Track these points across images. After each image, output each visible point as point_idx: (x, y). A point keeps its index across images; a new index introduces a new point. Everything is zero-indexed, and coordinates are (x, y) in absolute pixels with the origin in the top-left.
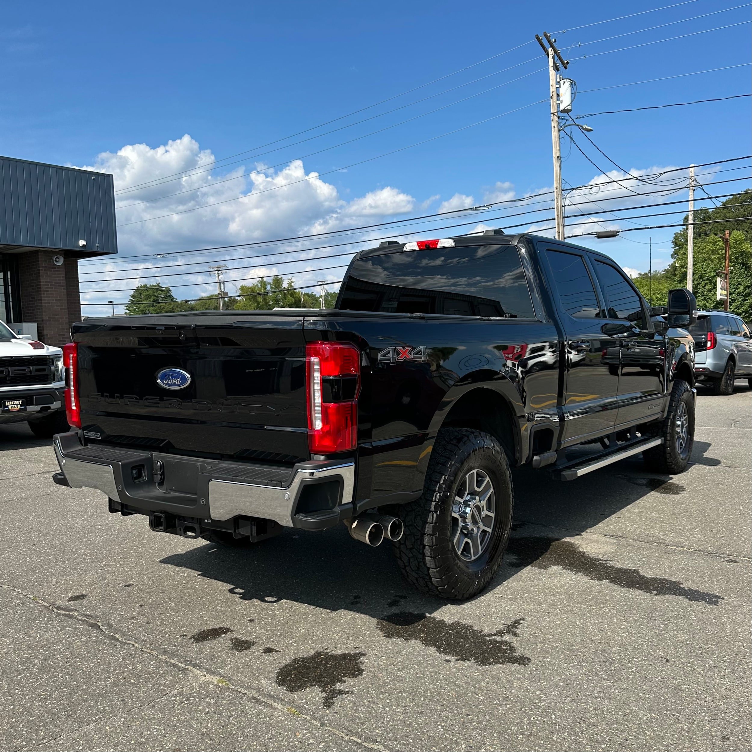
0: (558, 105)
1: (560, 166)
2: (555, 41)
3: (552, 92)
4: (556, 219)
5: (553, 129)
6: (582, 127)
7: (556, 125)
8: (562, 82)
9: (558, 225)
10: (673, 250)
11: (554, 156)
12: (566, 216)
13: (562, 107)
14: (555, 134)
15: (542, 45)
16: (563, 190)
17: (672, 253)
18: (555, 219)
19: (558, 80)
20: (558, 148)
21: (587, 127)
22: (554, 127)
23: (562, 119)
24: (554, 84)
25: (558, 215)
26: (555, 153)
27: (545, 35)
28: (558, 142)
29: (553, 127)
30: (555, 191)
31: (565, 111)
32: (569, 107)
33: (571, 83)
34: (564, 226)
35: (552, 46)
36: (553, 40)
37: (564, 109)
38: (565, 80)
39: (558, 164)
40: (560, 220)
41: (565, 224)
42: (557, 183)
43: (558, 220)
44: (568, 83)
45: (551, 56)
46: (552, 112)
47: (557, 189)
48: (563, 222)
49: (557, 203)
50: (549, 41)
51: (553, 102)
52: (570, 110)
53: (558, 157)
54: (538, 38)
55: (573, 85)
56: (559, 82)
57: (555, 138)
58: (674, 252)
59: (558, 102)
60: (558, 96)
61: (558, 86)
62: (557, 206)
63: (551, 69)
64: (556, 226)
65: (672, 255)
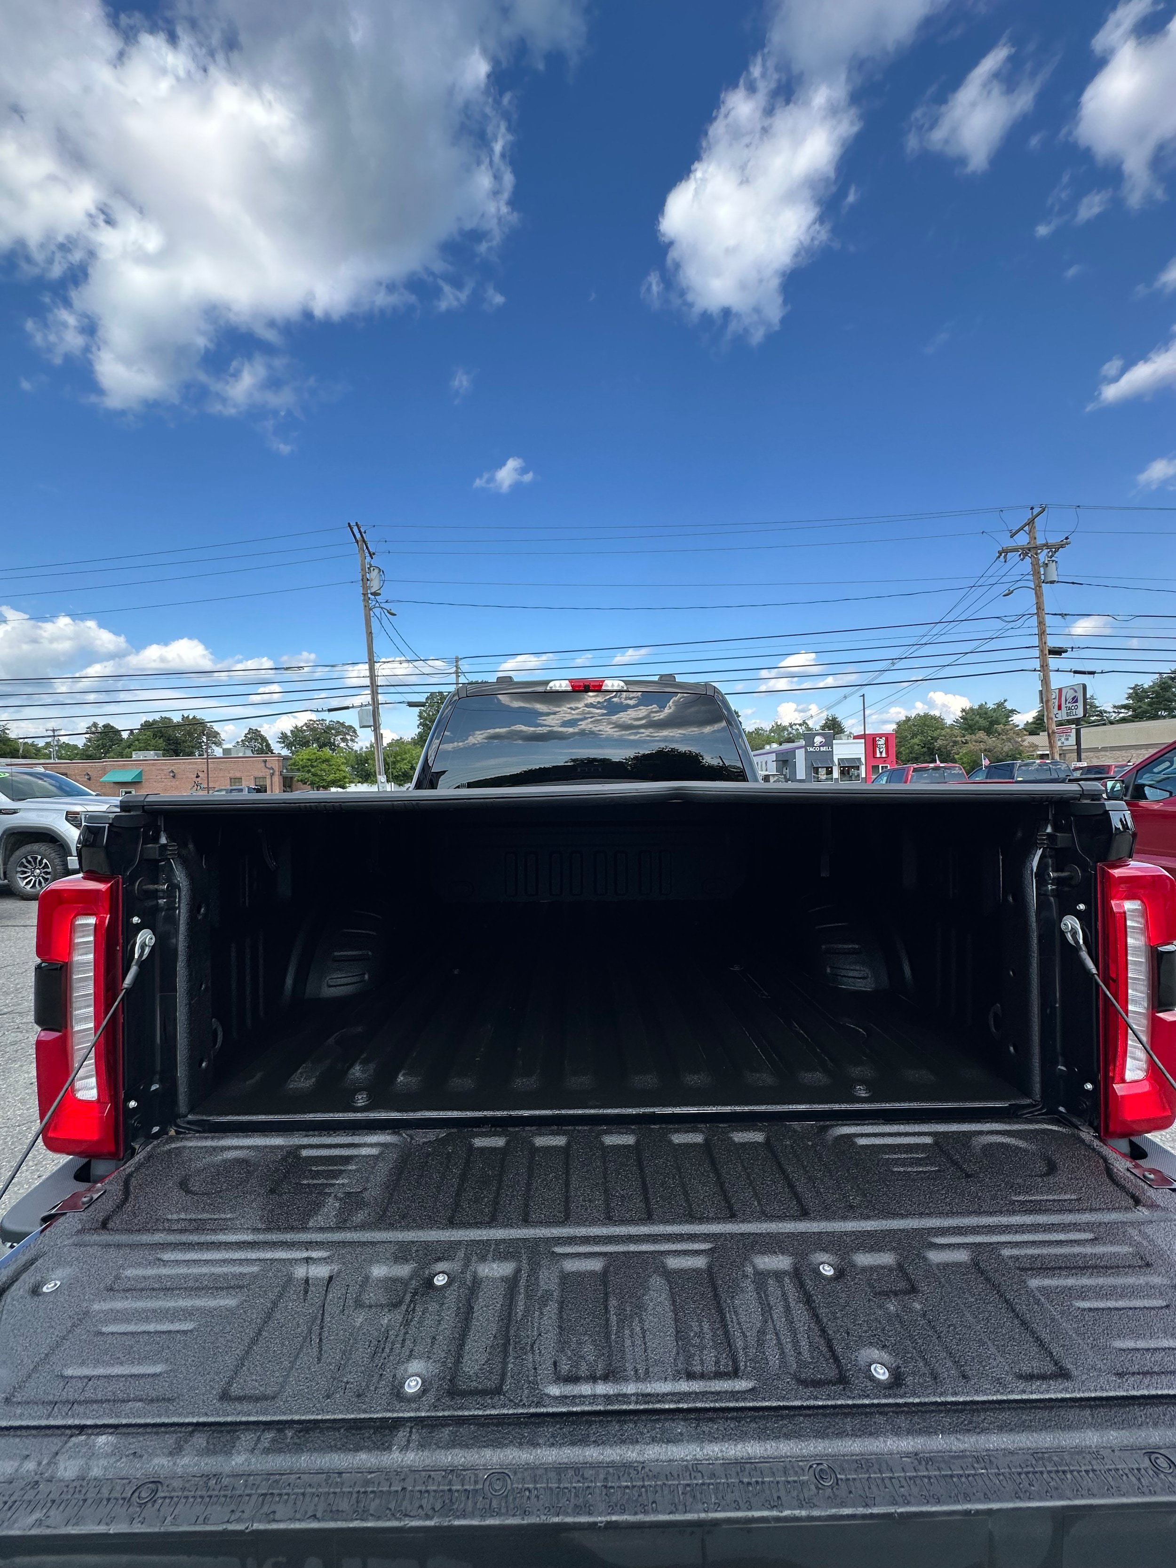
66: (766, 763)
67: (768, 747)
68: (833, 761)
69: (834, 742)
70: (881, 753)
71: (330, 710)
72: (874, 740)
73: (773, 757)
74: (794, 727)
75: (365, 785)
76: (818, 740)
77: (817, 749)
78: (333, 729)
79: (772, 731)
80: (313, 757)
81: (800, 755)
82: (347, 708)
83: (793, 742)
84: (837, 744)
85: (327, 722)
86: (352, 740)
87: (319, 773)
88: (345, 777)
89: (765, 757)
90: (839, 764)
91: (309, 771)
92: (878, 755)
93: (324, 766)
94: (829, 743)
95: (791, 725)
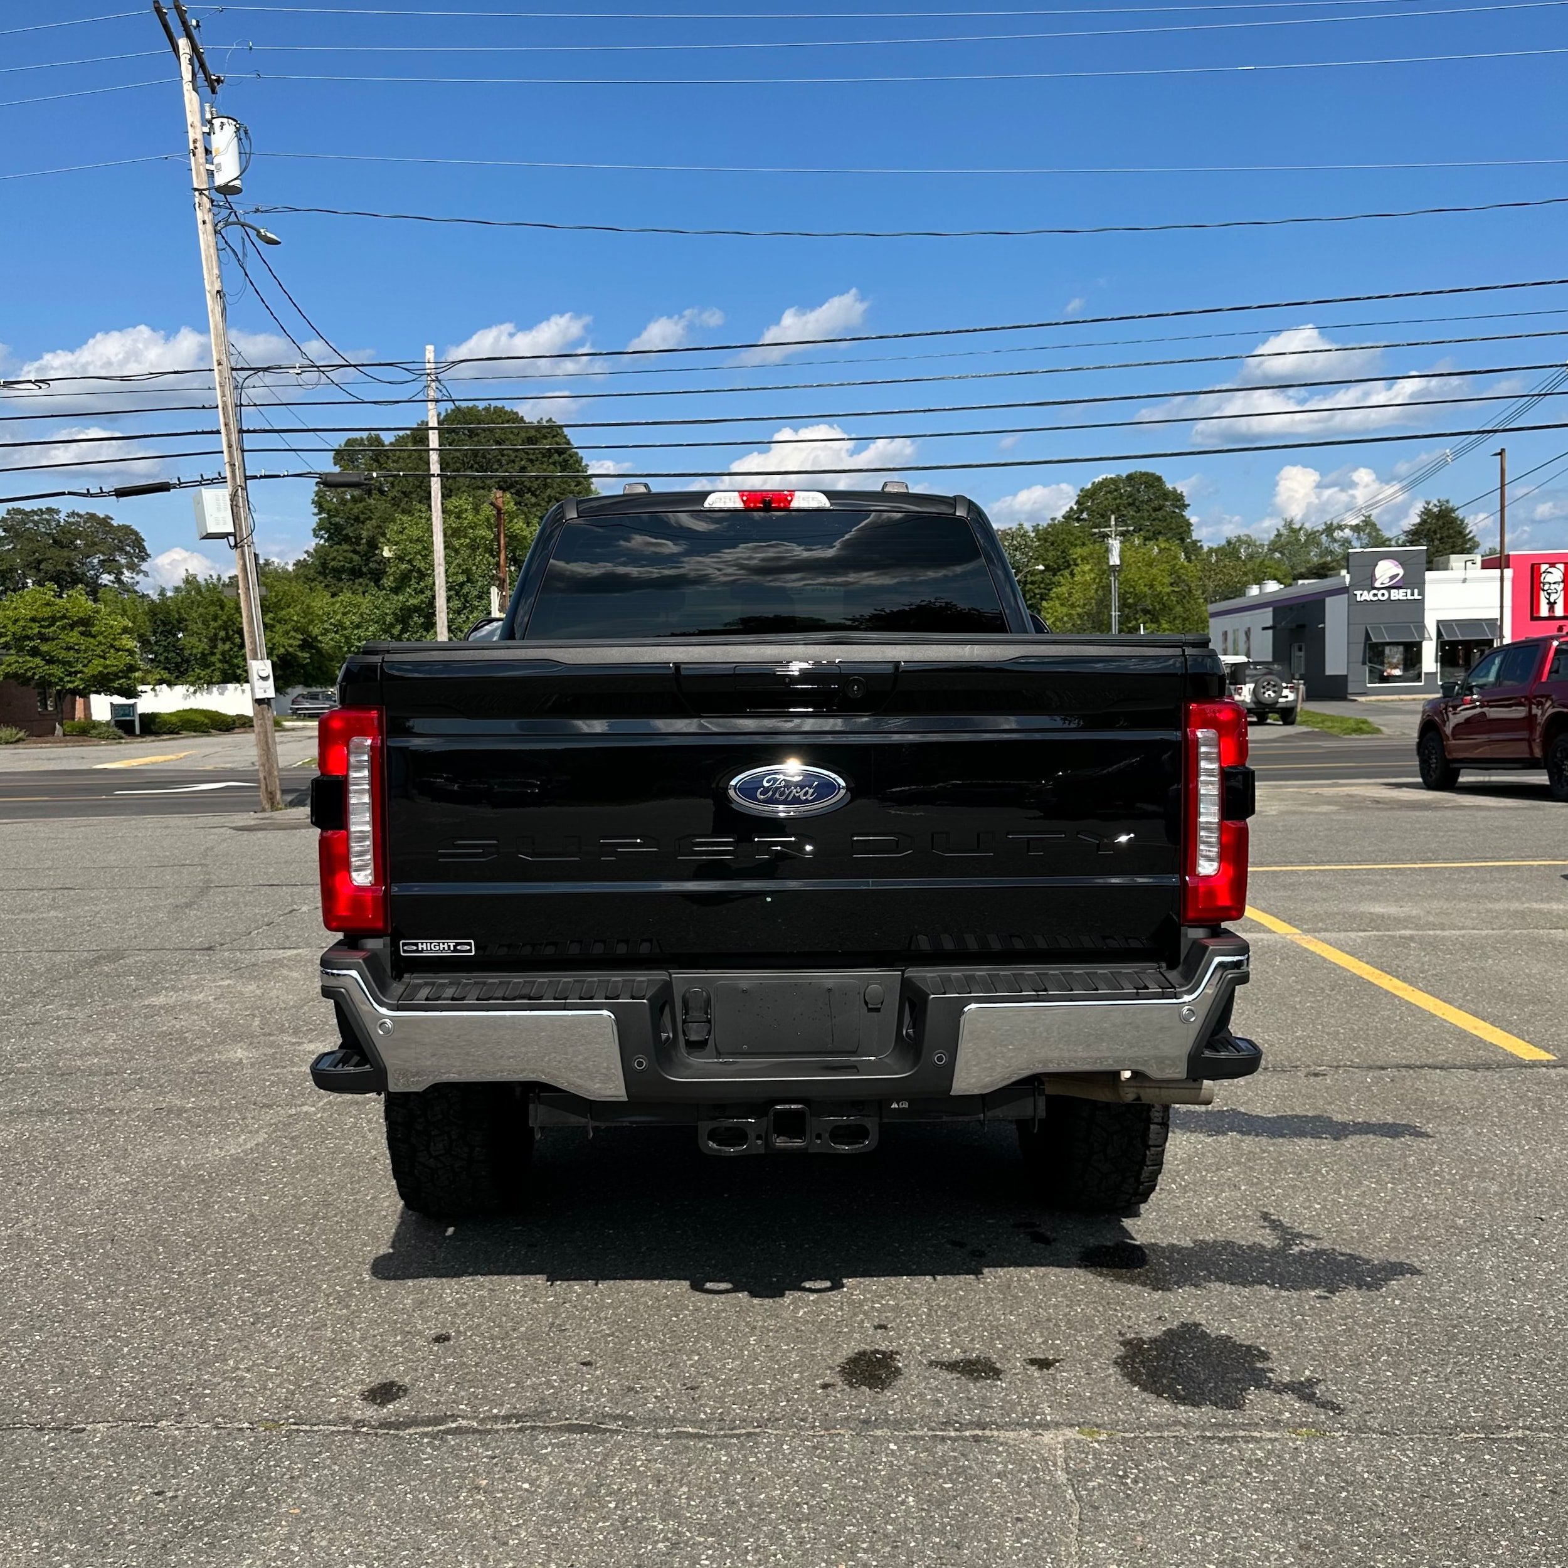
0: (211, 174)
1: (224, 310)
2: (198, 26)
3: (195, 142)
4: (223, 430)
5: (200, 226)
6: (259, 232)
7: (208, 218)
8: (217, 122)
9: (230, 446)
10: (316, 519)
11: (207, 287)
12: (245, 428)
13: (220, 180)
14: (206, 239)
15: (166, 26)
16: (233, 369)
17: (314, 525)
18: (218, 432)
19: (208, 116)
20: (216, 271)
21: (269, 235)
22: (204, 222)
23: (219, 206)
24: (198, 123)
25: (226, 425)
26: (211, 282)
27: (178, 8)
28: (215, 258)
29: (200, 222)
30: (215, 367)
31: (227, 190)
32: (237, 183)
33: (238, 130)
34: (243, 451)
35: (189, 36)
36: (194, 23)
37: (226, 185)
38: (225, 120)
39: (218, 309)
40: (234, 437)
41: (246, 448)
42: (219, 352)
43: (228, 435)
44: (230, 129)
45: (184, 60)
46: (196, 186)
47: (219, 364)
48: (241, 441)
49: (223, 396)
50: (184, 23)
51: (197, 163)
52: (236, 191)
53: (218, 292)
54: (158, 10)
55: (242, 134)
56: (210, 122)
57: (209, 247)
58: (318, 525)
59: (209, 167)
60: (208, 152)
61: (206, 129)
62: (224, 402)
63: (187, 87)
64: (225, 449)
65: (314, 530)
66: (1248, 633)
67: (1254, 591)
68: (1421, 627)
69: (1429, 575)
70: (1552, 605)
71: (121, 493)
72: (1535, 573)
73: (1267, 617)
74: (1338, 534)
75: (180, 690)
76: (1386, 570)
77: (1382, 595)
78: (79, 535)
79: (1275, 546)
80: (47, 612)
81: (1336, 611)
82: (164, 487)
83: (1325, 576)
84: (1435, 581)
85: (62, 516)
86: (132, 567)
87: (62, 655)
88: (132, 668)
89: (1247, 619)
90: (1439, 634)
91: (35, 652)
92: (1544, 611)
93: (74, 637)
94: (1413, 580)
95: (1329, 529)
